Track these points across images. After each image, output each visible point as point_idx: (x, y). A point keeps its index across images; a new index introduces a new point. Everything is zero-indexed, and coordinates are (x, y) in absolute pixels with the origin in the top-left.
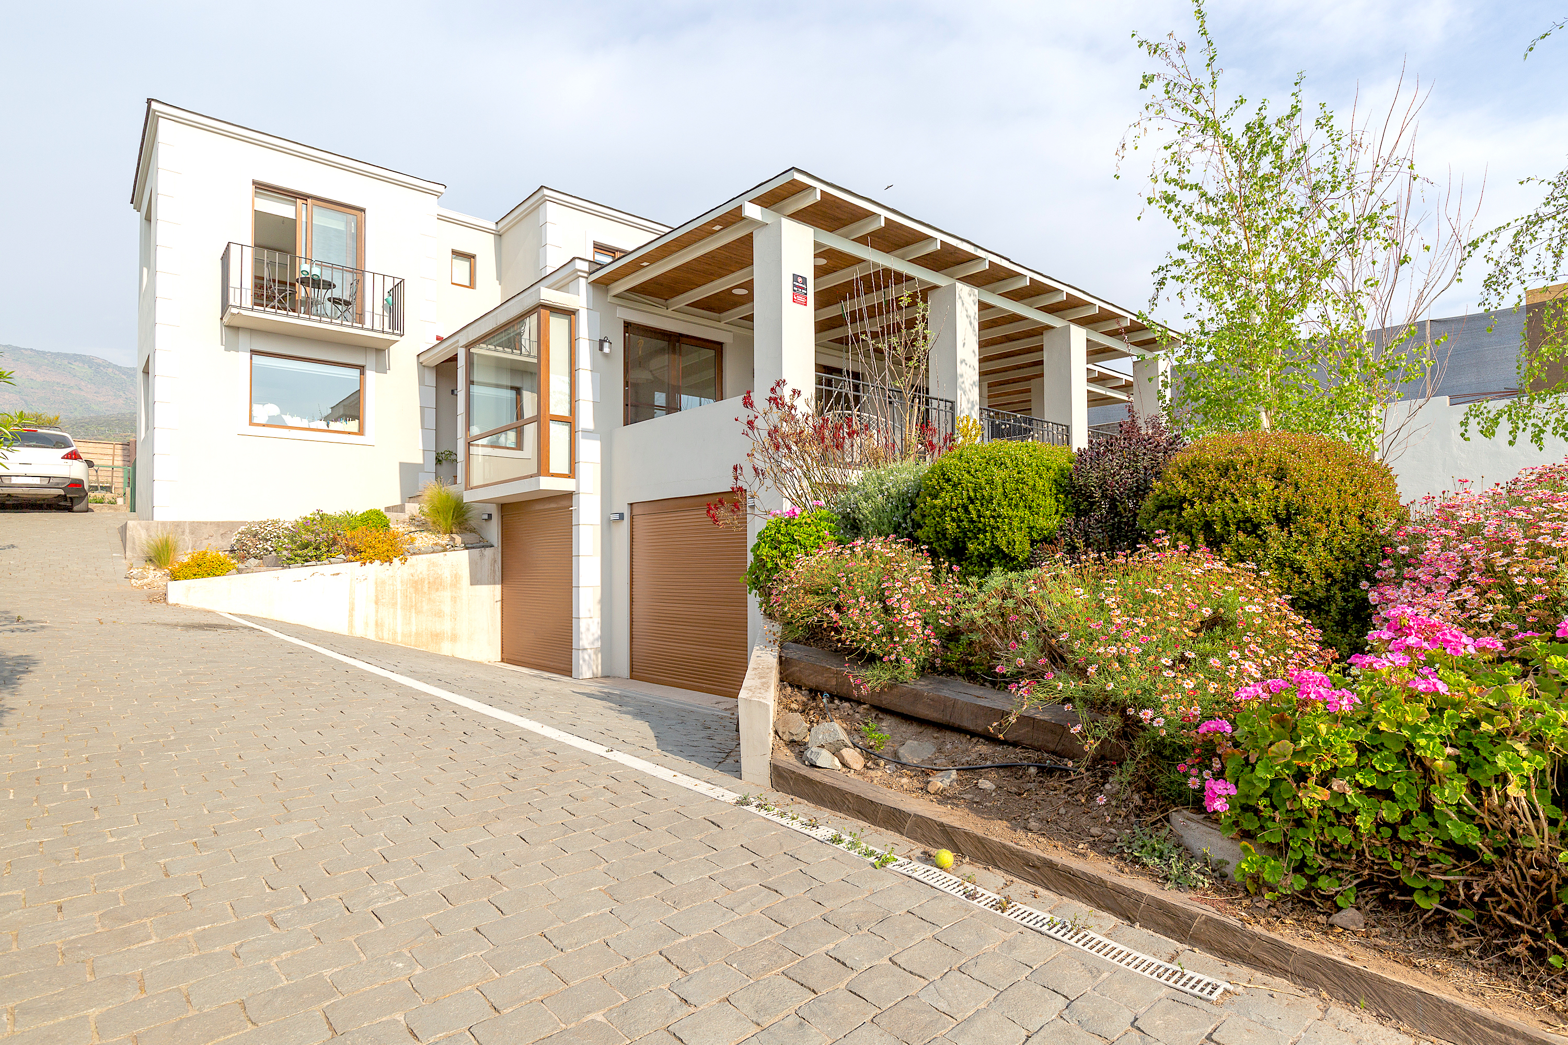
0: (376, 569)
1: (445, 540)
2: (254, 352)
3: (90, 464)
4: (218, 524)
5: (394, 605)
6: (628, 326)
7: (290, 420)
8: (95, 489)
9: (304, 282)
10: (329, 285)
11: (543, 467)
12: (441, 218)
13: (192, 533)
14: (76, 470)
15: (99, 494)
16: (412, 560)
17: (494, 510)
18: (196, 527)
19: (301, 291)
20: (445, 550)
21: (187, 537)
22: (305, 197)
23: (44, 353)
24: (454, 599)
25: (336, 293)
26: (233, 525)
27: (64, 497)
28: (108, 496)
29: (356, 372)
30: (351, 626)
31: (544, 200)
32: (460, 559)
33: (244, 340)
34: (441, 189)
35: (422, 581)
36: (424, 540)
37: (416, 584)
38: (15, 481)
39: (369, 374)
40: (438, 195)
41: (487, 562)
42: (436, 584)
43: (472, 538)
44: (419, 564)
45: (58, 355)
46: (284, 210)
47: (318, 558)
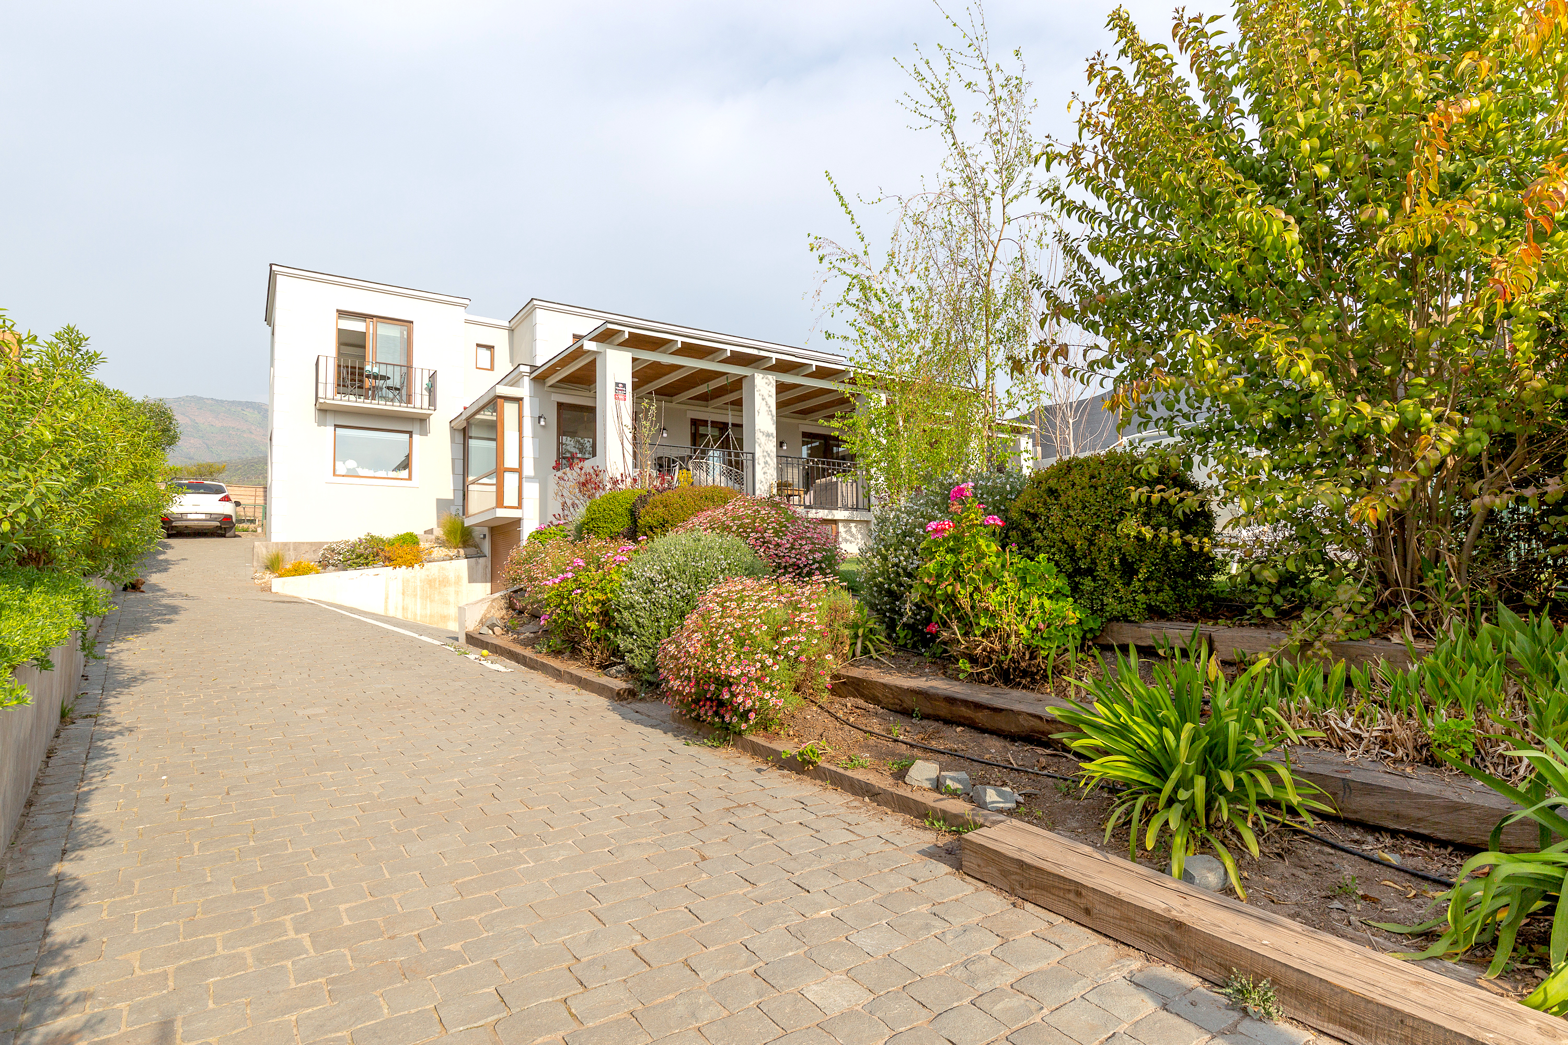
0: (403, 571)
1: (453, 552)
2: (336, 426)
3: (238, 504)
4: (311, 544)
5: (415, 596)
6: (560, 405)
7: (361, 472)
8: (241, 521)
9: (368, 376)
10: (385, 378)
11: (500, 503)
12: (467, 321)
13: (295, 549)
14: (227, 509)
15: (245, 525)
16: (427, 565)
17: (486, 530)
18: (297, 546)
19: (368, 383)
20: (451, 559)
21: (292, 552)
22: (371, 317)
23: (222, 401)
24: (457, 593)
25: (389, 383)
26: (322, 544)
27: (220, 528)
28: (252, 526)
29: (407, 436)
30: (386, 609)
31: (534, 308)
32: (462, 565)
33: (331, 420)
34: (467, 302)
35: (435, 580)
36: (439, 552)
37: (430, 582)
38: (190, 517)
39: (416, 437)
40: (465, 306)
41: (480, 568)
42: (444, 582)
43: (472, 550)
44: (432, 569)
45: (233, 402)
46: (358, 326)
47: (367, 564)
